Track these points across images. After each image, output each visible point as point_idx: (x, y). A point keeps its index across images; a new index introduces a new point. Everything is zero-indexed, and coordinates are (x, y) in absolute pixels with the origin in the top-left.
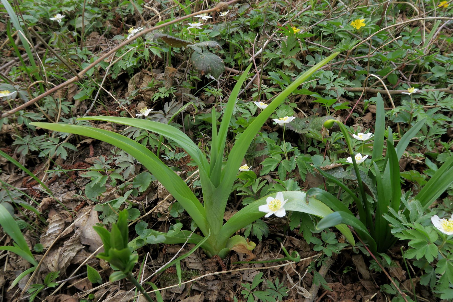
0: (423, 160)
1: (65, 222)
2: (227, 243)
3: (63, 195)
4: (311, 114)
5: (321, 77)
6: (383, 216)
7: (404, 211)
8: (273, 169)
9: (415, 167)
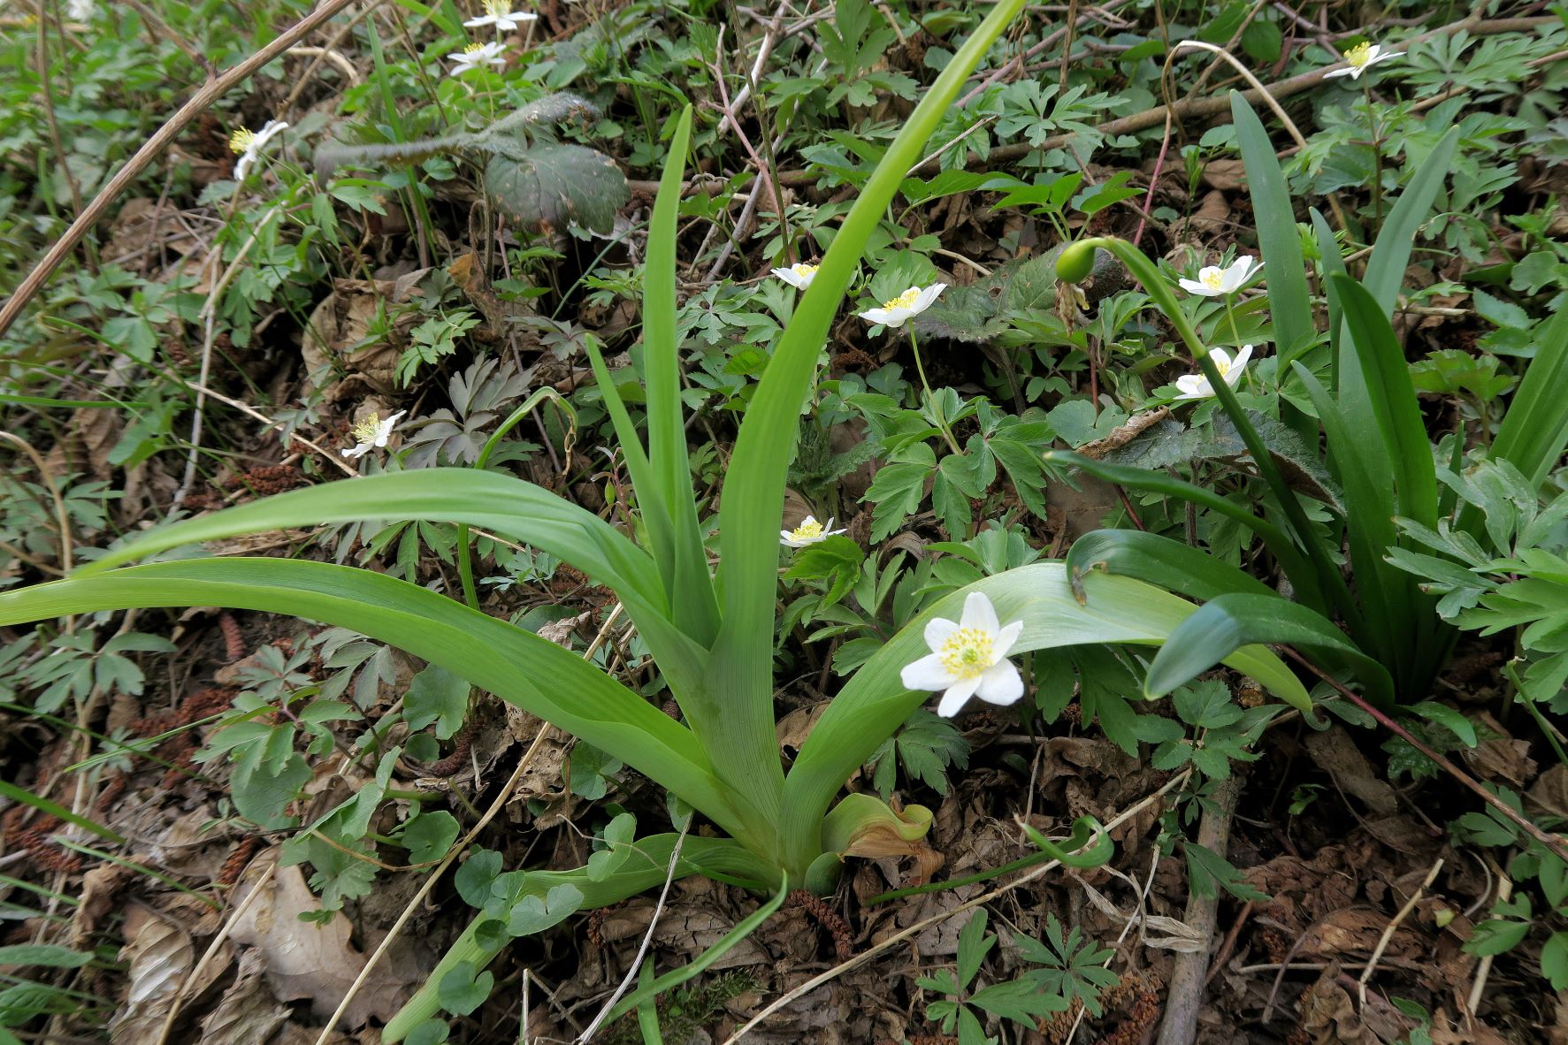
0: (1467, 303)
1: (194, 939)
2: (822, 836)
3: (163, 835)
4: (1001, 261)
5: (999, 109)
6: (1389, 560)
7: (1458, 514)
8: (911, 505)
9: (1439, 339)
